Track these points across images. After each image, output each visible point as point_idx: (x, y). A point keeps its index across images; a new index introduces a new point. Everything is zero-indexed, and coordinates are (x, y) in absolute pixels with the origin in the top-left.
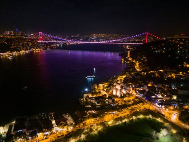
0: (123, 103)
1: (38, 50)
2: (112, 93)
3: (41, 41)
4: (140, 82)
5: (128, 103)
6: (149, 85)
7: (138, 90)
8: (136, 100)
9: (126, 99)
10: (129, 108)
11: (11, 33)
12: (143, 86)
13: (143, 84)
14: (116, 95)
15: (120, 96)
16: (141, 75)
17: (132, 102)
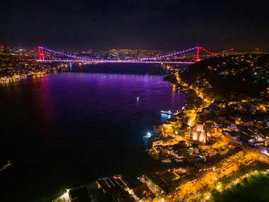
0: (216, 153)
1: (39, 74)
2: (191, 137)
3: (41, 61)
4: (222, 119)
5: (223, 153)
6: (237, 123)
7: (226, 131)
8: (230, 146)
9: (215, 146)
10: (228, 160)
12: (230, 125)
13: (227, 122)
14: (198, 141)
15: (205, 141)
16: (219, 108)
17: (228, 150)
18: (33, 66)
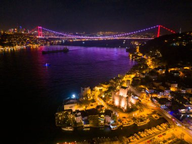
0: (132, 123)
2: (113, 102)
3: (40, 37)
4: (157, 84)
5: (142, 124)
6: (172, 89)
7: (156, 98)
8: (154, 116)
9: (136, 114)
11: (14, 30)
12: (163, 91)
13: (162, 88)
14: (119, 106)
15: (125, 108)
17: (148, 121)
18: (32, 41)
